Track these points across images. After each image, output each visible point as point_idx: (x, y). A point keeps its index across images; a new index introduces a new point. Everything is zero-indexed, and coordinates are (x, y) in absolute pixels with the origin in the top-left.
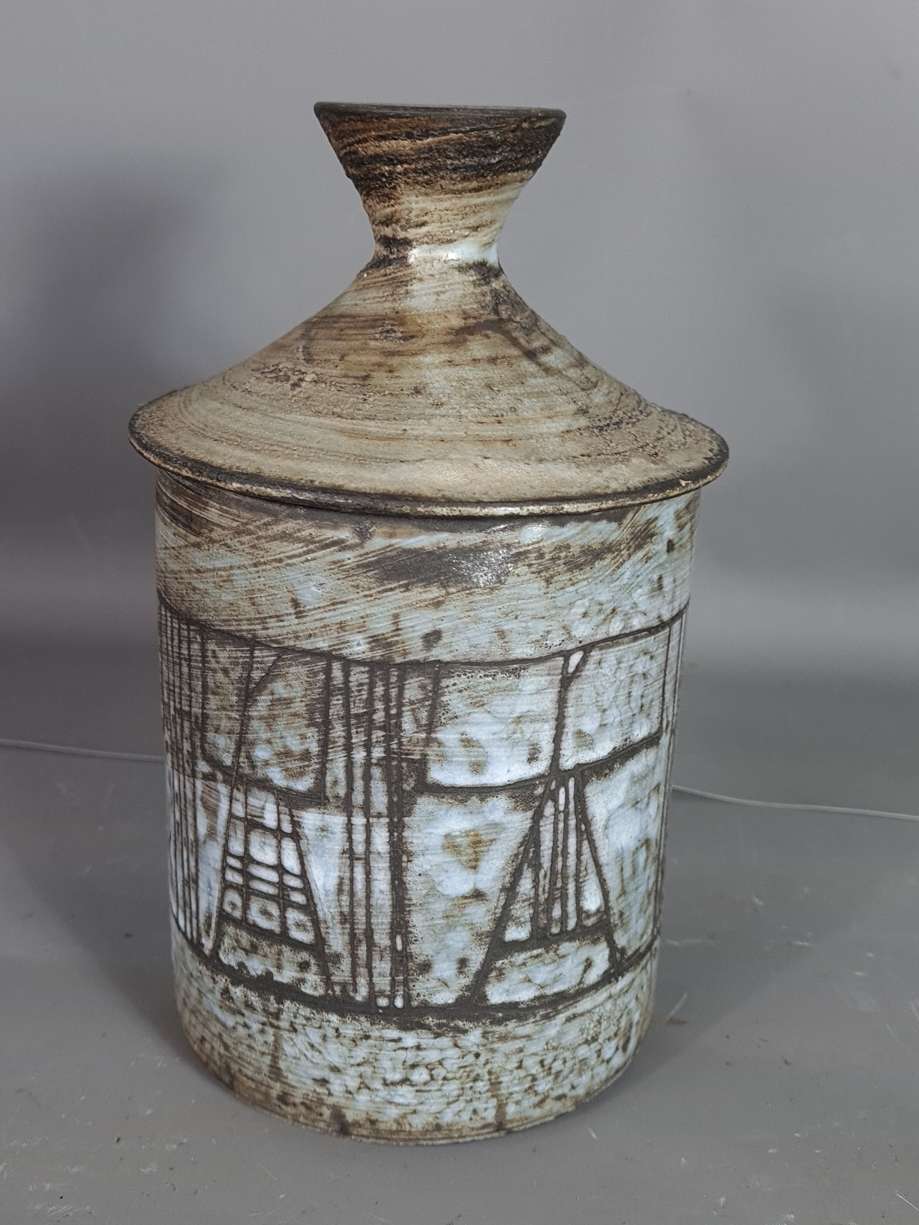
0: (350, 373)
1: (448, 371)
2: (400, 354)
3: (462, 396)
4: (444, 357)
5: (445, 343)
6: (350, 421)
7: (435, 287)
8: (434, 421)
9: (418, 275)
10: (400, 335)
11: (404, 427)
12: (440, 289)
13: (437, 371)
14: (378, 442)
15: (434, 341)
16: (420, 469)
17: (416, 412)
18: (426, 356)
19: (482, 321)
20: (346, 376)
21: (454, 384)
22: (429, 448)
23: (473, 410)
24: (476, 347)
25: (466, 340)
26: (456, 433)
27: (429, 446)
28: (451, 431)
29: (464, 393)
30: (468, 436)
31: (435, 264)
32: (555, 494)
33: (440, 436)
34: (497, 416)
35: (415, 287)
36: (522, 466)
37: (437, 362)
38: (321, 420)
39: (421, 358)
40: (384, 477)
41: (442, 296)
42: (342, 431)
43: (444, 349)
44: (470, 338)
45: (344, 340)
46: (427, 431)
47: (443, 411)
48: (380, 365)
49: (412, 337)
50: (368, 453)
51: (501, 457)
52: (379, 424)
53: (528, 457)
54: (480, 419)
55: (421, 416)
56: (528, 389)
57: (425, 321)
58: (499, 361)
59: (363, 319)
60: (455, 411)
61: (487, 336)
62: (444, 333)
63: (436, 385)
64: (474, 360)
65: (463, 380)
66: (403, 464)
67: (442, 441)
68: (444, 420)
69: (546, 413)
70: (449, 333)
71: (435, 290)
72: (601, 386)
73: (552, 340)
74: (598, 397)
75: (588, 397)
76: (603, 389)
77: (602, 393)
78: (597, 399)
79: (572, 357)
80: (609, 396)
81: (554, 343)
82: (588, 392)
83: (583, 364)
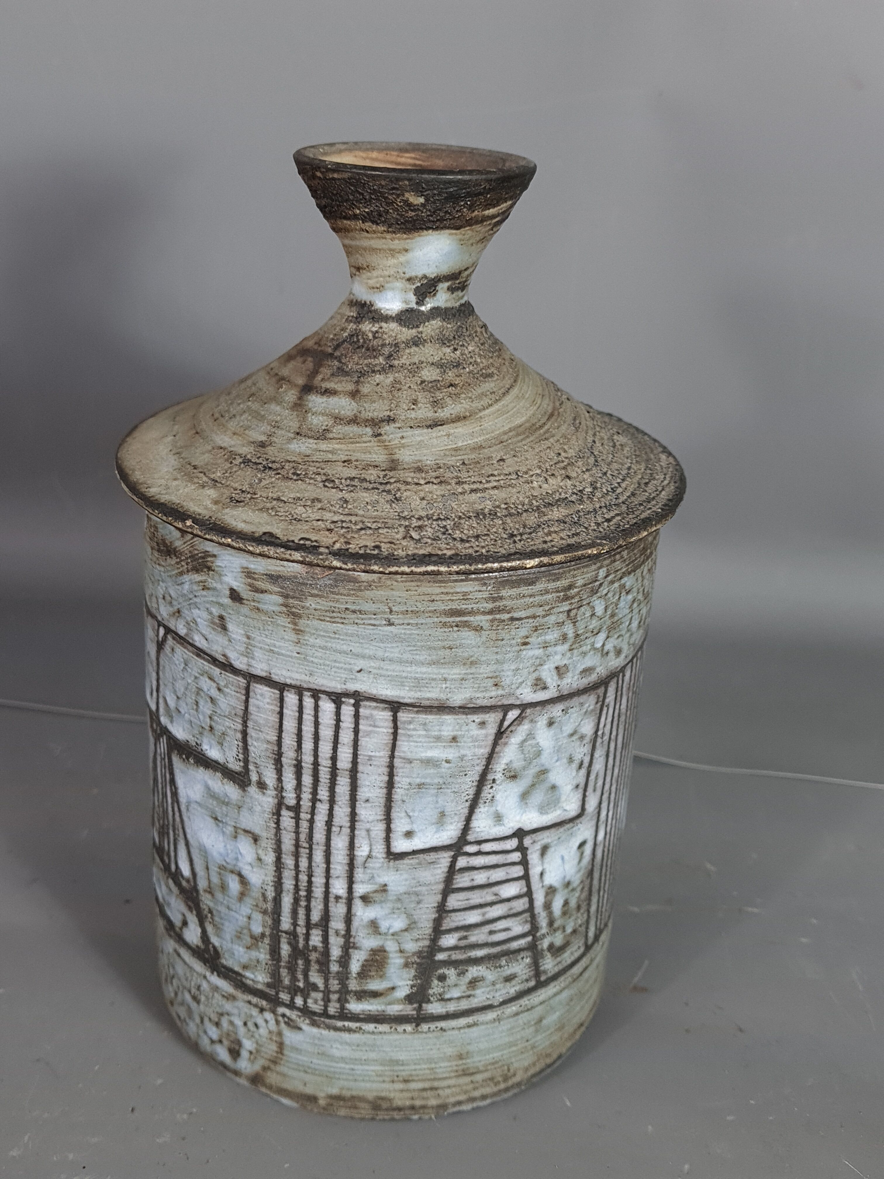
19: (320, 350)
24: (290, 366)
25: (295, 358)
56: (260, 410)
58: (283, 382)
61: (305, 362)
69: (239, 430)
72: (330, 443)
73: (358, 391)
74: (301, 445)
75: (290, 440)
76: (324, 446)
77: (315, 446)
78: (297, 446)
79: (355, 412)
80: (318, 453)
81: (354, 394)
82: (299, 437)
83: (358, 424)
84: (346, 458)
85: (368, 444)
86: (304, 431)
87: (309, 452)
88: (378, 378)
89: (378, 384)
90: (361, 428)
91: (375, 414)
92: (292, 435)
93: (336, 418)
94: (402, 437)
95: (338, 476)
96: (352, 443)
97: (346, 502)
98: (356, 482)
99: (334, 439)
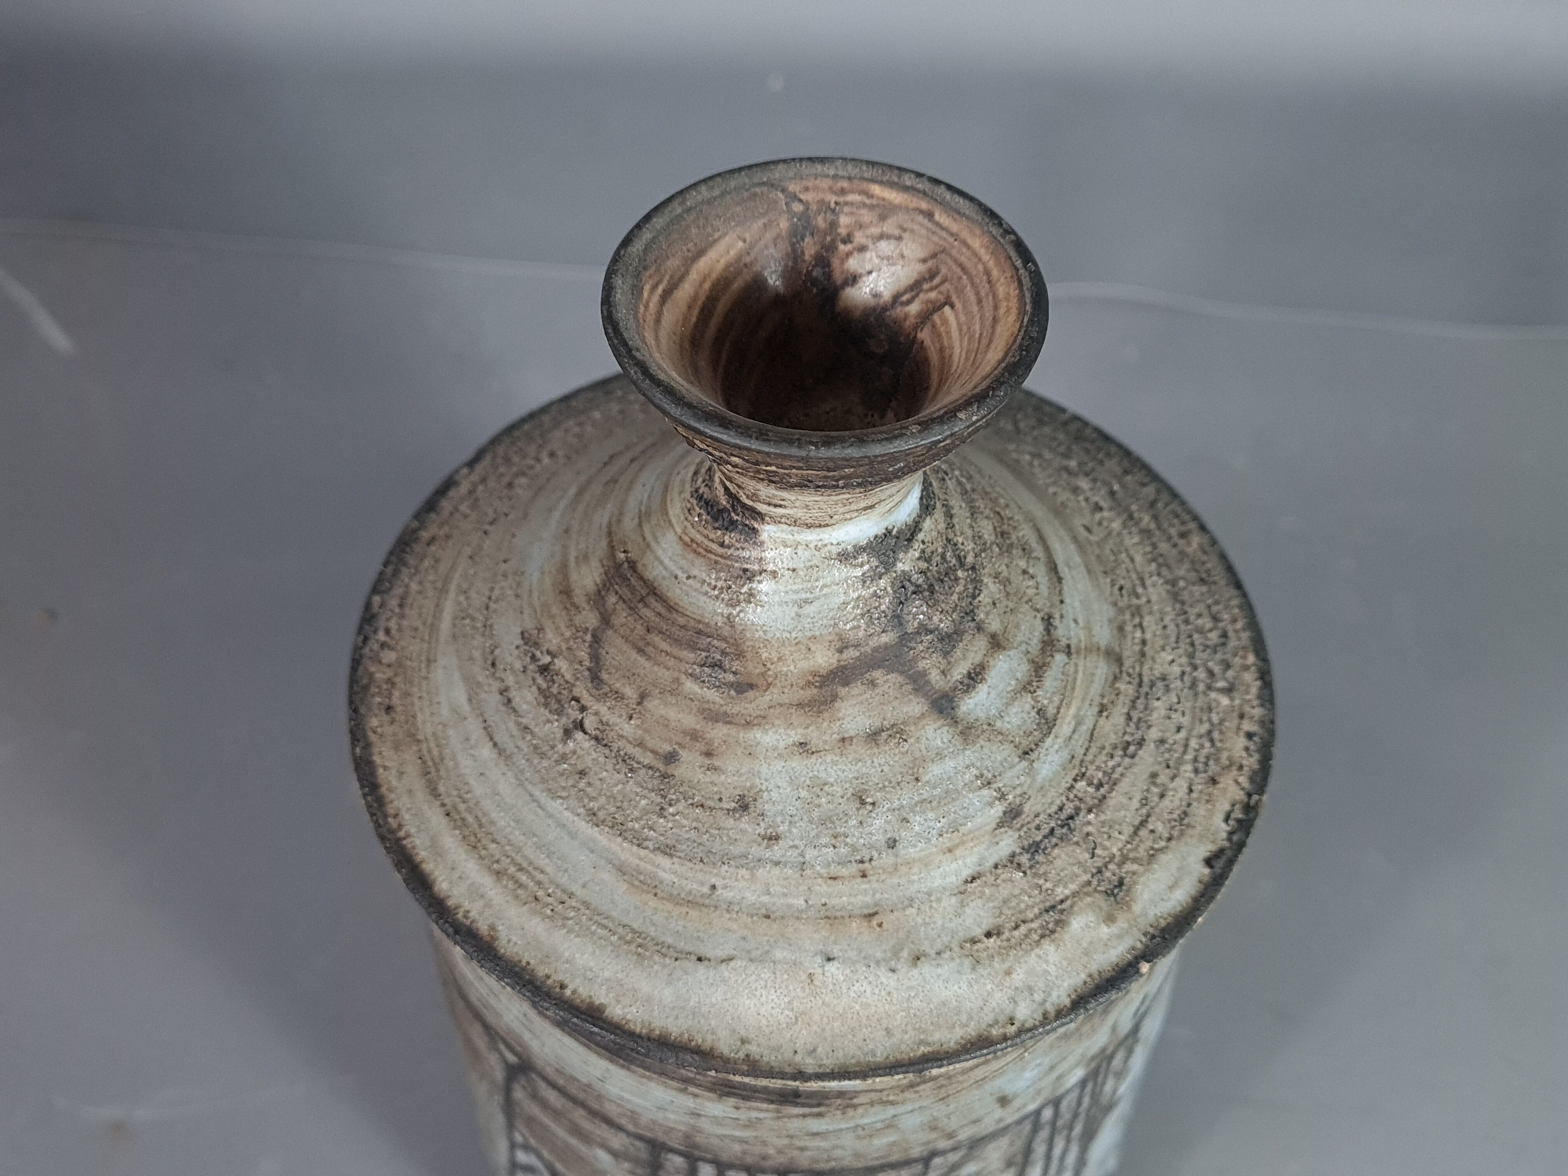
0: (651, 743)
1: (798, 764)
2: (726, 719)
3: (811, 822)
4: (795, 736)
5: (800, 705)
6: (635, 848)
7: (796, 592)
8: (761, 872)
9: (771, 567)
10: (731, 678)
11: (713, 881)
12: (804, 596)
13: (779, 765)
14: (669, 906)
15: (785, 699)
16: (724, 981)
17: (736, 850)
18: (766, 732)
19: (869, 650)
20: (641, 744)
21: (804, 794)
22: (745, 932)
23: (824, 850)
24: (850, 711)
25: (835, 698)
26: (790, 901)
27: (746, 926)
28: (785, 895)
29: (815, 814)
30: (809, 907)
31: (800, 552)
32: (924, 1049)
33: (764, 905)
34: (862, 862)
35: (764, 586)
36: (885, 977)
37: (782, 745)
38: (594, 832)
39: (757, 734)
40: (668, 994)
41: (808, 609)
42: (621, 870)
43: (797, 717)
44: (843, 691)
45: (649, 658)
46: (748, 895)
47: (777, 851)
48: (694, 736)
49: (751, 686)
50: (652, 931)
51: (852, 954)
52: (676, 867)
53: (896, 953)
54: (835, 870)
55: (743, 861)
56: (925, 793)
57: (774, 656)
58: (884, 735)
59: (681, 621)
60: (796, 853)
61: (873, 684)
62: (802, 683)
63: (775, 795)
64: (843, 740)
65: (820, 786)
66: (701, 967)
67: (768, 917)
68: (776, 871)
69: (946, 841)
70: (809, 684)
71: (795, 597)
72: (1063, 718)
73: (993, 636)
74: (1050, 758)
75: (1030, 772)
76: (1065, 727)
77: (1060, 740)
78: (1047, 766)
79: (1025, 659)
80: (1073, 742)
81: (997, 644)
82: (1033, 756)
83: (1044, 665)
84: (1096, 709)
85: (1081, 669)
86: (1025, 743)
87: (1066, 754)
88: (984, 598)
89: (994, 604)
90: (1053, 665)
91: (1036, 634)
92: (1024, 764)
93: (1024, 688)
94: (1075, 621)
95: (1120, 734)
96: (1073, 689)
97: (1162, 741)
98: (1135, 715)
99: (1059, 708)
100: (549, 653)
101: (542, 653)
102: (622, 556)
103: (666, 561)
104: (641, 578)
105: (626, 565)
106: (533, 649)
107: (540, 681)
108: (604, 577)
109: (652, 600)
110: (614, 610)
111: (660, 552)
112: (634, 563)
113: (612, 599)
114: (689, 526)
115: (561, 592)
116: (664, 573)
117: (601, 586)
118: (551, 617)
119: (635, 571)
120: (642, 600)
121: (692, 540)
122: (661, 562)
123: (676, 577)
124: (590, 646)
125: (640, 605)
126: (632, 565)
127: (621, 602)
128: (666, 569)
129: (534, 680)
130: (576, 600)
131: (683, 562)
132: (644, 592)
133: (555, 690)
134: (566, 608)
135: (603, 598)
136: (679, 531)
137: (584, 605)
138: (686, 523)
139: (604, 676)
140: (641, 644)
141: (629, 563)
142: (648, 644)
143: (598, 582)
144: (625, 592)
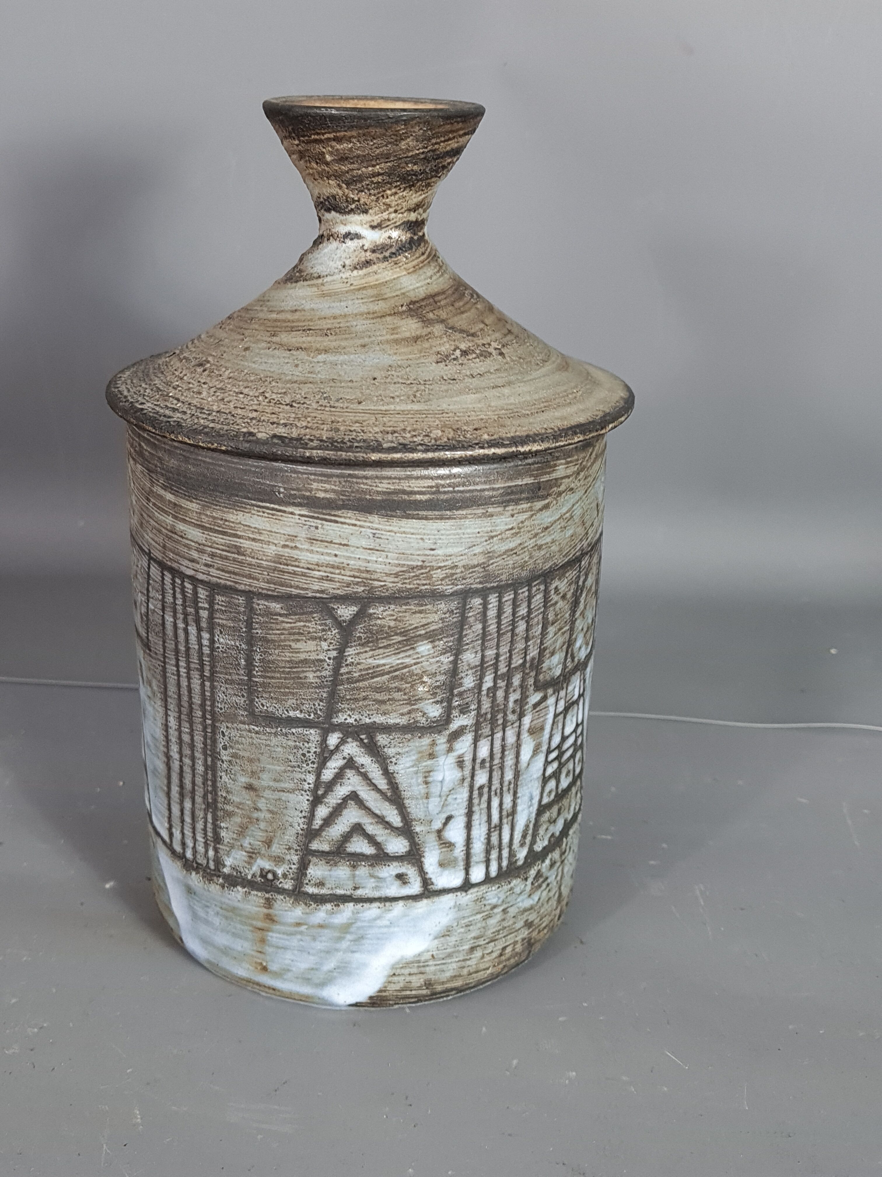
100: (455, 350)
101: (453, 354)
102: (404, 308)
103: (418, 285)
104: (423, 300)
105: (411, 306)
106: (450, 359)
107: (470, 357)
108: (415, 318)
109: (436, 299)
110: (437, 315)
111: (411, 287)
112: (412, 301)
113: (431, 315)
114: (405, 266)
115: (416, 342)
116: (424, 288)
117: (421, 320)
118: (431, 347)
119: (418, 302)
120: (436, 303)
121: (414, 267)
122: (417, 288)
123: (429, 284)
124: (455, 331)
125: (438, 304)
126: (413, 303)
127: (434, 312)
128: (422, 287)
129: (469, 360)
130: (424, 334)
131: (422, 277)
132: (431, 300)
133: (478, 352)
134: (427, 339)
135: (428, 320)
136: (405, 273)
137: (429, 330)
138: (402, 268)
139: (473, 331)
140: (459, 311)
141: (410, 304)
142: (459, 309)
143: (417, 321)
144: (428, 309)
